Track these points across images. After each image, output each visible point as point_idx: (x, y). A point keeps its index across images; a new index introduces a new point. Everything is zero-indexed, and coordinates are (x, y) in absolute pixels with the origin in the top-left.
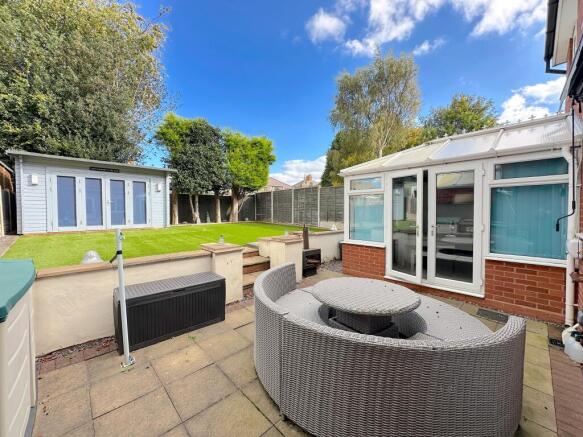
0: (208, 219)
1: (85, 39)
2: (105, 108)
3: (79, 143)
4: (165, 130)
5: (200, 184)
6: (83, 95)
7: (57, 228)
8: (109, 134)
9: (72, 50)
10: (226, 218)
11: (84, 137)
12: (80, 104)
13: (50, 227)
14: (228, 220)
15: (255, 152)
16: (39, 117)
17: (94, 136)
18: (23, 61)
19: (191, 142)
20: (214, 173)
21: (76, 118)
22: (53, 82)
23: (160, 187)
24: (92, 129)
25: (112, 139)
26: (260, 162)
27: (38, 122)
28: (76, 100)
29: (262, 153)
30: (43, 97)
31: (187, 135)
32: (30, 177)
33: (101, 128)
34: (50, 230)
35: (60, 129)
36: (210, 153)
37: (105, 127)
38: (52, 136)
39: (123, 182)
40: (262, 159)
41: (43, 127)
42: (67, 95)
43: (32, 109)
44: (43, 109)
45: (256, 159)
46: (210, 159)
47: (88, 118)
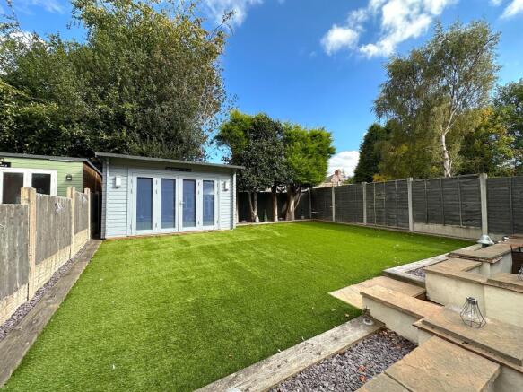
0: (266, 217)
1: (164, 53)
2: (177, 113)
3: (156, 146)
4: (230, 127)
5: (262, 181)
6: (160, 103)
7: (135, 232)
8: (180, 136)
9: (153, 62)
10: (283, 216)
11: (159, 140)
12: (157, 110)
13: (129, 230)
14: (284, 219)
15: (315, 145)
16: (126, 125)
17: (167, 140)
18: (115, 76)
19: (254, 138)
20: (276, 169)
21: (153, 124)
22: (137, 94)
23: (228, 186)
24: (166, 133)
25: (181, 142)
26: (320, 156)
27: (125, 129)
28: (154, 107)
29: (322, 145)
30: (129, 106)
31: (251, 131)
32: (115, 179)
33: (173, 131)
34: (129, 234)
35: (141, 135)
36: (272, 148)
37: (176, 131)
38: (134, 142)
39: (195, 181)
40: (321, 152)
41: (128, 133)
42: (147, 104)
43: (120, 118)
44: (129, 117)
45: (315, 152)
46: (273, 155)
47: (164, 123)
